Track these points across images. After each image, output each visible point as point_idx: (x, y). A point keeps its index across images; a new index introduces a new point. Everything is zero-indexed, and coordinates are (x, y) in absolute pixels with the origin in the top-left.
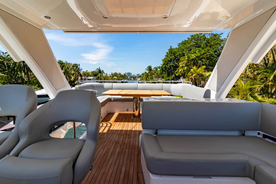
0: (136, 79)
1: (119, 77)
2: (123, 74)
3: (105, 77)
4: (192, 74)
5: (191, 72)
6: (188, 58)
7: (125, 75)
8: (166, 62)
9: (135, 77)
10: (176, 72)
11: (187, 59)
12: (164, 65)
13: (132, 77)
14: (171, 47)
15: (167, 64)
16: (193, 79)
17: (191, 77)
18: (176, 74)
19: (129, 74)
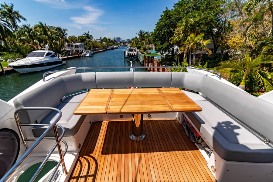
0: (126, 45)
1: (108, 43)
2: (112, 39)
3: (93, 43)
4: (189, 43)
5: (188, 41)
6: (186, 23)
7: (115, 40)
8: (160, 27)
9: (125, 43)
10: (171, 40)
11: (184, 24)
12: (157, 30)
13: (122, 42)
14: (167, 8)
15: (160, 30)
16: (190, 48)
17: (188, 46)
18: (170, 42)
19: (119, 39)
